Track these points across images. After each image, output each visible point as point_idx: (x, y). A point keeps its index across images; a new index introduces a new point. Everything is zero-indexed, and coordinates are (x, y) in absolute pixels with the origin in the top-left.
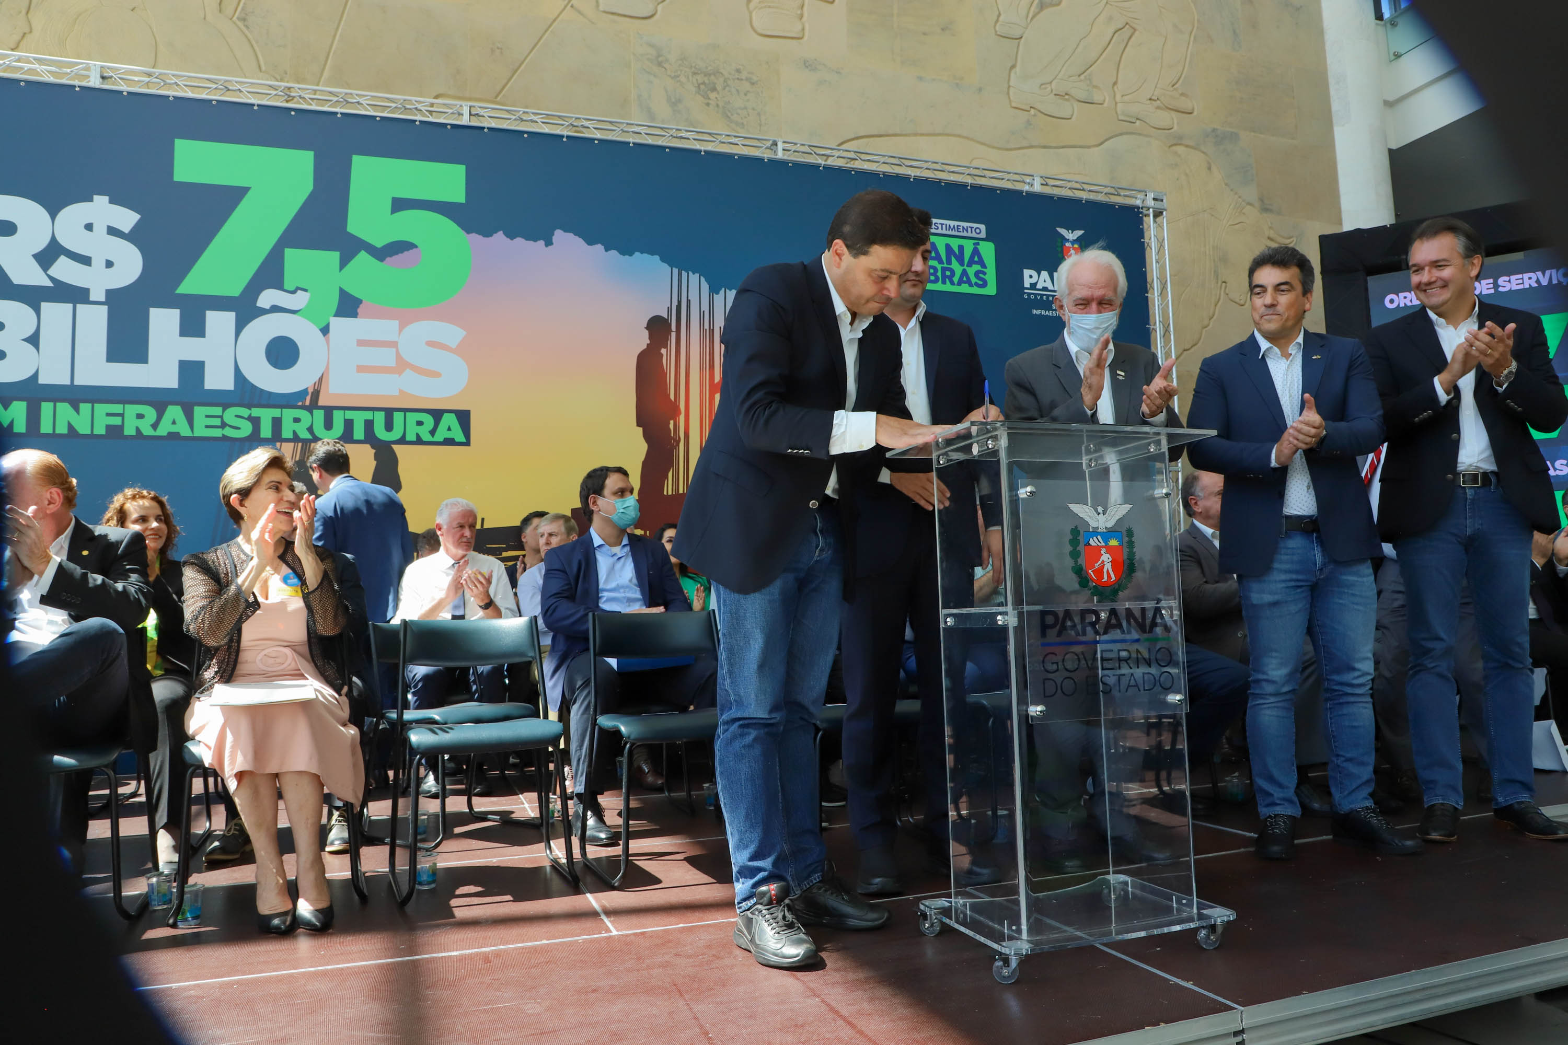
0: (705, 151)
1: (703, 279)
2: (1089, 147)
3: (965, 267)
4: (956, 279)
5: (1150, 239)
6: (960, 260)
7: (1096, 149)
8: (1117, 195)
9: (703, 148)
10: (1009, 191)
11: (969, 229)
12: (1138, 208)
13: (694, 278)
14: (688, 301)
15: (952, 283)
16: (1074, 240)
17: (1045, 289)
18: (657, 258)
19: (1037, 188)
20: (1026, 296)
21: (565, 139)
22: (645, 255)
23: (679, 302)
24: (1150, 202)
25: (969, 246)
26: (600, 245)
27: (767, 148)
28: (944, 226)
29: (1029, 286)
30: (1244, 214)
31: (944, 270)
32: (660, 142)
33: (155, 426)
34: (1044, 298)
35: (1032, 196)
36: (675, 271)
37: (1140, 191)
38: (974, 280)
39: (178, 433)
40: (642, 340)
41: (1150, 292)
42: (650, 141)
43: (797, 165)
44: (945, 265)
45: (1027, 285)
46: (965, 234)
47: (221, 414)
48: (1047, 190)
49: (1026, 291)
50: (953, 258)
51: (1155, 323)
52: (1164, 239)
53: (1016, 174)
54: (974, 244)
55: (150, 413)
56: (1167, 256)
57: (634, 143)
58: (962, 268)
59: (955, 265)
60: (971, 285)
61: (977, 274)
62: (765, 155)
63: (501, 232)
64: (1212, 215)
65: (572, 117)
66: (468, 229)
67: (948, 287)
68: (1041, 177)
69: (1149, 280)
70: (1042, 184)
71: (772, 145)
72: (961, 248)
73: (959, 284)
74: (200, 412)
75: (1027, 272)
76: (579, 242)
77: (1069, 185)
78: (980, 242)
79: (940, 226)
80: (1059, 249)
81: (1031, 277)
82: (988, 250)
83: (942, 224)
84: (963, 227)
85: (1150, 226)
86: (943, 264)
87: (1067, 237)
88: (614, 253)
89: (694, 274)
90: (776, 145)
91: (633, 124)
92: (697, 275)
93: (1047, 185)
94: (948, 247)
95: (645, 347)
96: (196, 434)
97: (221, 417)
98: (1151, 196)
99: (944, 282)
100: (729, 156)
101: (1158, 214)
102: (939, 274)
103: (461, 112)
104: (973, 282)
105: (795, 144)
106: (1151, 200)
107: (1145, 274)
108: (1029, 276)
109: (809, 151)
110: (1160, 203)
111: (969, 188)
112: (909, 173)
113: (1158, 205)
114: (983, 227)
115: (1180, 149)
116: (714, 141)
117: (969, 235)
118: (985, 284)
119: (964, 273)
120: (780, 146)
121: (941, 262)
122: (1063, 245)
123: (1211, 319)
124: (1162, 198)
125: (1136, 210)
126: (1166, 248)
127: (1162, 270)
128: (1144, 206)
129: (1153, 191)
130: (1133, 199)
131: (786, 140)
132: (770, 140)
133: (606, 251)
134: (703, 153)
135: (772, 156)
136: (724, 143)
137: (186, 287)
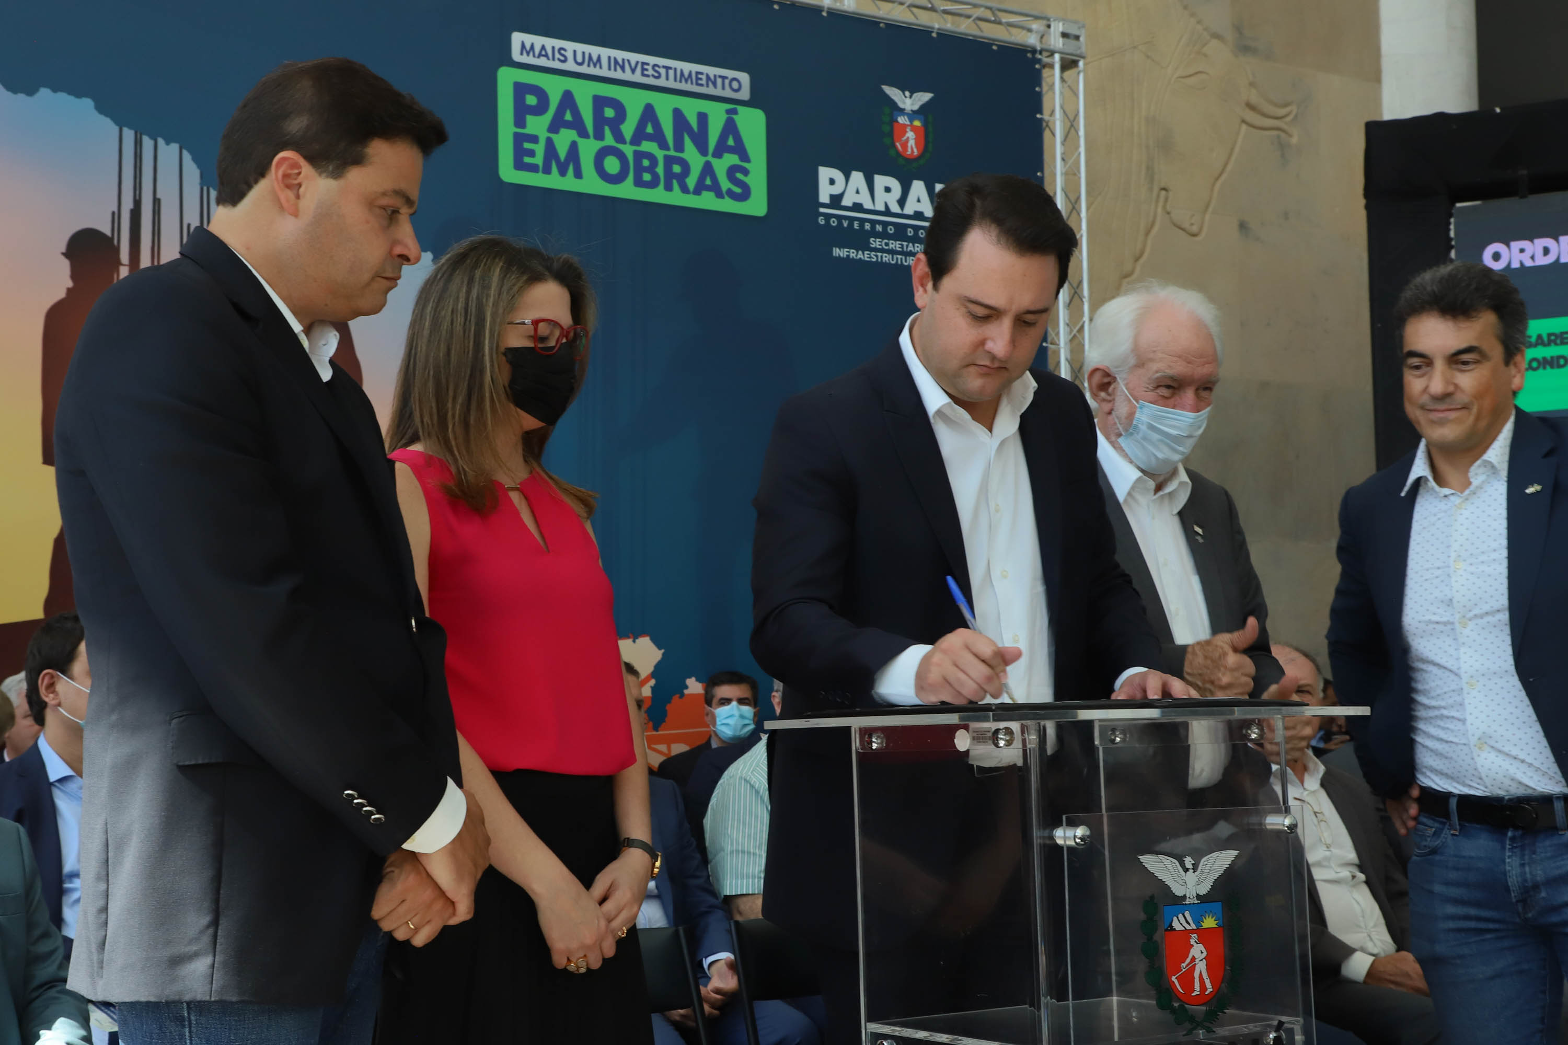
1: (187, 156)
3: (710, 158)
4: (691, 182)
5: (1052, 113)
6: (701, 145)
8: (997, 23)
11: (719, 81)
12: (1034, 51)
13: (169, 152)
14: (157, 202)
15: (685, 189)
17: (858, 207)
20: (821, 221)
23: (137, 203)
24: (1056, 42)
25: (717, 115)
28: (671, 72)
30: (1205, 55)
31: (669, 161)
34: (856, 225)
35: (840, 19)
36: (129, 134)
37: (1037, 18)
38: (725, 184)
40: (57, 281)
44: (672, 153)
45: (824, 198)
46: (710, 90)
48: (868, 8)
49: (822, 210)
54: (728, 112)
56: (1080, 150)
58: (704, 159)
59: (691, 153)
60: (719, 195)
61: (732, 172)
67: (676, 198)
72: (703, 118)
73: (698, 191)
75: (825, 173)
78: (740, 109)
79: (663, 71)
80: (886, 128)
81: (832, 182)
83: (667, 68)
85: (1053, 87)
86: (668, 149)
87: (901, 105)
89: (168, 143)
92: (175, 147)
94: (678, 115)
98: (1058, 27)
99: (669, 188)
101: (1069, 64)
102: (660, 170)
104: (724, 189)
106: (1058, 35)
110: (1072, 42)
113: (1071, 46)
117: (718, 92)
118: (745, 194)
119: (708, 169)
121: (663, 145)
123: (1137, 259)
124: (1076, 32)
125: (1029, 55)
126: (1082, 133)
127: (1071, 175)
128: (1044, 46)
129: (1064, 20)
130: (1024, 32)
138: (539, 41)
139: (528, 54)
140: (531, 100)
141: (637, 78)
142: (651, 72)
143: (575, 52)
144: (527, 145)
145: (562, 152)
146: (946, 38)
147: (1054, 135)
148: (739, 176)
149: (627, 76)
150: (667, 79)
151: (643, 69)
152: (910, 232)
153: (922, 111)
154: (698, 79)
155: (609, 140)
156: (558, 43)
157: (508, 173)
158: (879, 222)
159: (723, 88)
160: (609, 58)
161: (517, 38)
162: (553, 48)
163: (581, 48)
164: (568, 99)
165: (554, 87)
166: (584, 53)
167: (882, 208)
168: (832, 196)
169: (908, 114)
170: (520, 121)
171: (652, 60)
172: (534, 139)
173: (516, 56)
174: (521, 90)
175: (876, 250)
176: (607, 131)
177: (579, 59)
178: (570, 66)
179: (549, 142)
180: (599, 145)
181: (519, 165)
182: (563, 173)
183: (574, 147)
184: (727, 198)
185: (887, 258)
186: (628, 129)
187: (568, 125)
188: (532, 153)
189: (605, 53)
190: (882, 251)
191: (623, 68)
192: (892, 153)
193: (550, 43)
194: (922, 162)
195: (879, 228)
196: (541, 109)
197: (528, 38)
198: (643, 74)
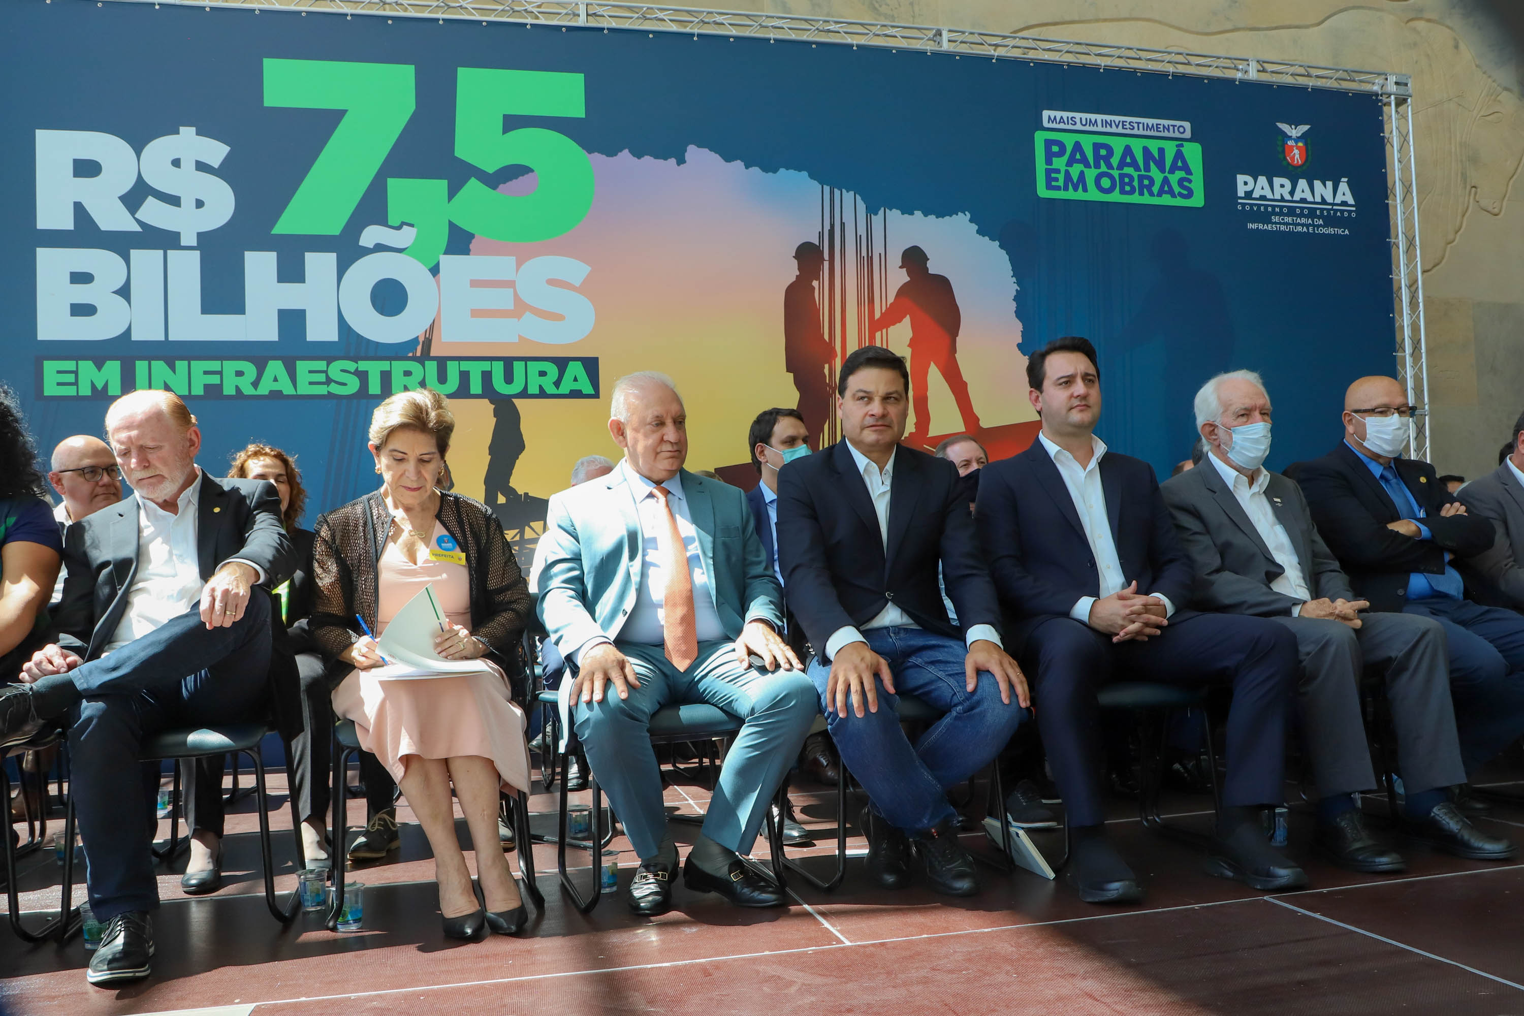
0: (858, 46)
1: (858, 197)
2: (1307, 27)
3: (1167, 174)
4: (1155, 189)
5: (1391, 132)
6: (1161, 166)
7: (1316, 28)
8: (1349, 80)
9: (855, 42)
10: (1219, 80)
11: (1171, 128)
12: (1377, 95)
13: (849, 196)
14: (843, 225)
15: (1151, 194)
16: (1298, 138)
17: (1263, 198)
18: (805, 174)
19: (1253, 75)
21: (695, 38)
22: (791, 171)
23: (832, 226)
24: (1391, 87)
25: (1170, 149)
26: (739, 161)
27: (929, 39)
28: (1141, 126)
29: (1243, 195)
30: (1499, 101)
31: (1141, 178)
32: (805, 37)
33: (255, 384)
35: (1247, 86)
36: (827, 189)
37: (1379, 74)
38: (1177, 189)
39: (281, 392)
40: (791, 272)
41: (1391, 198)
42: (793, 36)
43: (965, 57)
44: (1143, 173)
45: (1241, 193)
46: (1166, 134)
47: (325, 369)
48: (1265, 78)
49: (1240, 201)
50: (1152, 164)
51: (1397, 235)
52: (1408, 133)
53: (1226, 58)
54: (1177, 146)
55: (250, 369)
56: (1412, 154)
57: (775, 40)
58: (1162, 176)
59: (1155, 172)
60: (1173, 195)
61: (1181, 182)
62: (928, 48)
63: (626, 151)
64: (1460, 105)
65: (704, 12)
66: (589, 149)
67: (1146, 199)
68: (1258, 61)
69: (1390, 185)
70: (1259, 71)
71: (935, 35)
72: (1161, 151)
73: (1160, 194)
74: (302, 367)
75: (1241, 178)
76: (715, 158)
77: (1292, 70)
78: (1185, 143)
79: (1136, 125)
80: (1280, 149)
81: (1246, 183)
82: (1194, 153)
83: (1138, 123)
84: (1164, 126)
85: (1391, 116)
86: (1141, 171)
87: (1289, 134)
88: (756, 170)
89: (848, 192)
90: (940, 35)
91: (773, 17)
92: (852, 193)
93: (1264, 71)
94: (1146, 150)
95: (794, 279)
96: (300, 392)
97: (326, 372)
98: (1392, 79)
99: (1141, 194)
100: (886, 51)
101: (1401, 102)
102: (1136, 183)
103: (577, 12)
105: (963, 33)
106: (1393, 84)
107: (1384, 177)
108: (1243, 183)
109: (980, 40)
110: (1403, 88)
111: (1170, 78)
112: (1098, 62)
113: (1402, 90)
114: (1187, 125)
115: (1421, 25)
116: (868, 34)
117: (1171, 135)
118: (1190, 194)
119: (1166, 181)
120: (945, 35)
121: (1137, 169)
122: (1284, 144)
123: (1457, 231)
124: (1406, 82)
125: (1374, 98)
126: (1411, 144)
127: (1406, 171)
128: (1384, 91)
129: (1396, 74)
130: (1371, 84)
131: (952, 28)
132: (933, 29)
133: (747, 168)
134: (855, 48)
135: (936, 48)
136: (878, 35)
137: (283, 227)
138: (1059, 114)
139: (1053, 122)
140: (1055, 149)
141: (1120, 130)
142: (1128, 126)
143: (1081, 119)
144: (1053, 175)
146: (1317, 91)
147: (1393, 147)
148: (1186, 184)
149: (1114, 130)
150: (1138, 129)
151: (1123, 125)
152: (1298, 211)
153: (1303, 137)
154: (1157, 128)
155: (1104, 168)
156: (1071, 114)
157: (1043, 192)
159: (1174, 132)
160: (1102, 120)
161: (1046, 114)
162: (1068, 118)
163: (1084, 116)
164: (1078, 146)
165: (1069, 141)
166: (1086, 119)
167: (1280, 198)
168: (1245, 192)
169: (1294, 139)
170: (1049, 161)
171: (1128, 119)
172: (1058, 171)
173: (1046, 124)
174: (1049, 143)
175: (1276, 223)
176: (1102, 162)
177: (1084, 123)
178: (1079, 127)
179: (1067, 172)
180: (1098, 171)
181: (1049, 187)
182: (1076, 189)
183: (1082, 173)
184: (1178, 197)
185: (1283, 228)
186: (1115, 161)
187: (1078, 162)
188: (1057, 180)
189: (1099, 117)
190: (1280, 223)
191: (1111, 126)
192: (1285, 163)
193: (1065, 114)
194: (1304, 168)
195: (1277, 210)
196: (1061, 153)
197: (1052, 113)
198: (1123, 128)
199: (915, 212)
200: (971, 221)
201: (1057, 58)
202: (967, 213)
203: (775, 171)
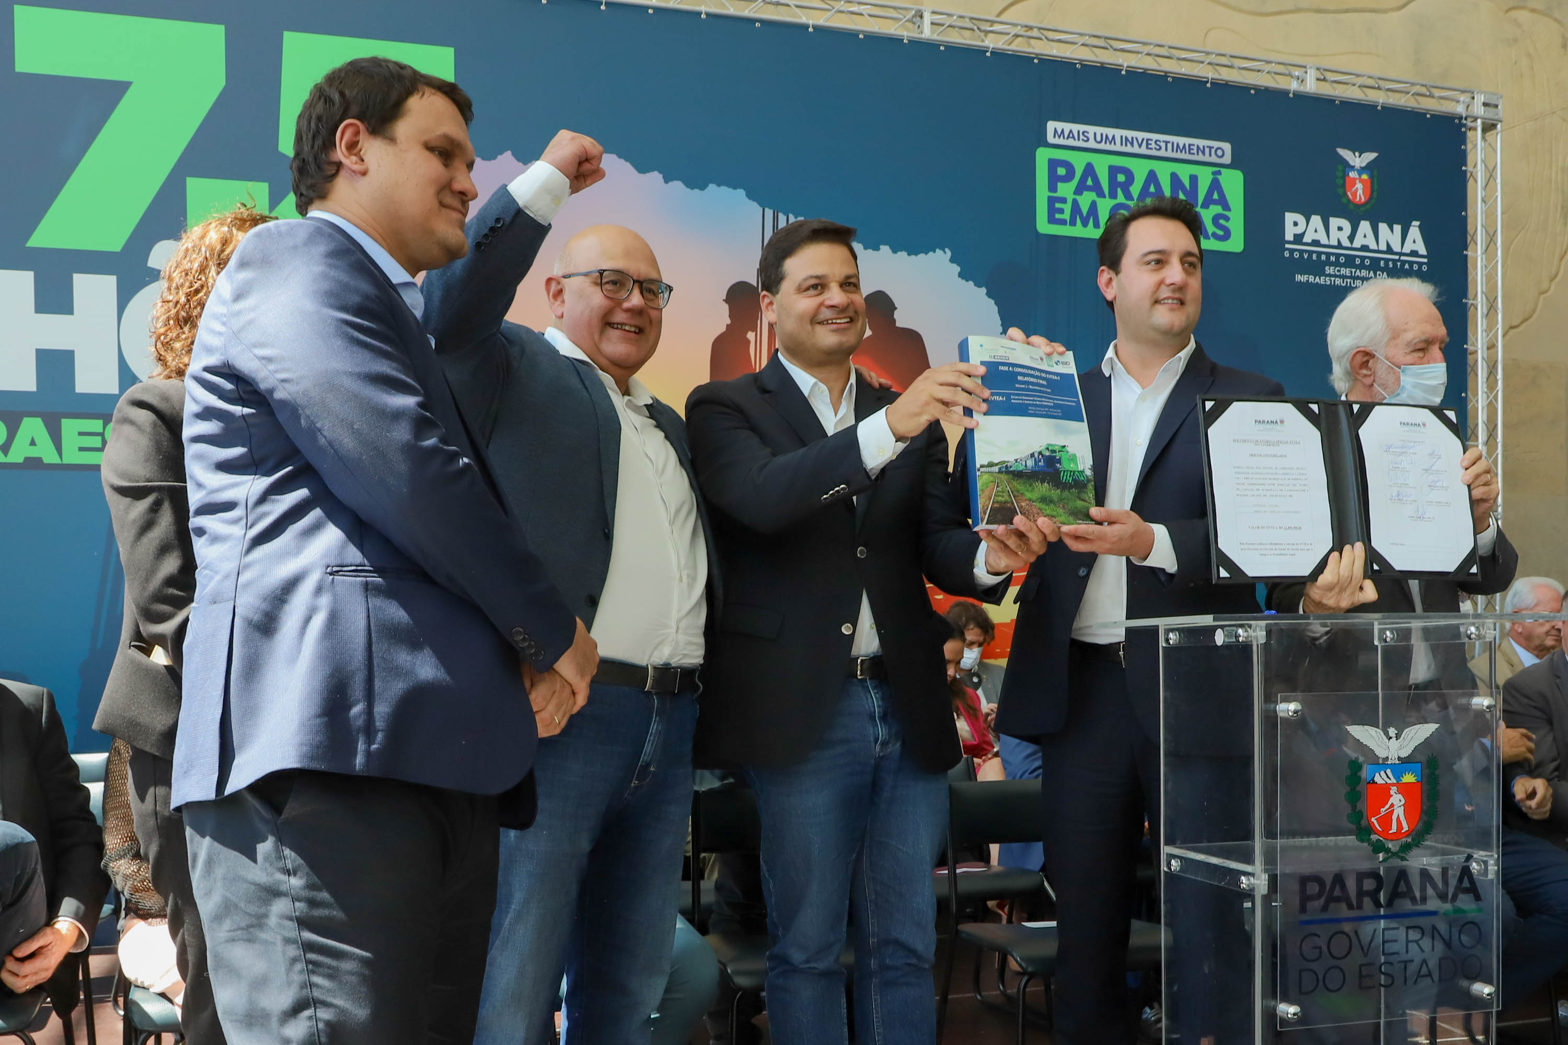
0: (814, 27)
2: (1385, 11)
5: (1475, 166)
7: (1396, 14)
8: (1429, 96)
9: (811, 22)
10: (1267, 90)
11: (1207, 150)
12: (1461, 118)
17: (1316, 243)
18: (741, 193)
19: (1311, 86)
20: (1287, 254)
21: (603, 7)
22: (724, 189)
24: (1478, 109)
25: (1205, 177)
26: (656, 173)
27: (908, 21)
28: (1170, 146)
29: (1292, 239)
32: (746, 12)
34: (1314, 257)
35: (1302, 99)
36: (769, 211)
37: (1464, 92)
39: (40, 459)
41: (1469, 249)
42: (731, 9)
43: (953, 49)
45: (1289, 236)
46: (1200, 158)
47: (101, 431)
48: (1326, 90)
49: (1287, 246)
51: (1476, 294)
52: (1495, 167)
53: (1279, 63)
54: (1214, 173)
56: (1499, 193)
57: (707, 14)
61: (1216, 219)
62: (905, 33)
63: (508, 154)
68: (1318, 69)
69: (1470, 230)
70: (1318, 79)
71: (914, 17)
72: (1194, 179)
74: (70, 427)
75: (1290, 217)
76: (627, 169)
77: (1360, 81)
78: (1223, 171)
79: (1163, 145)
80: (1340, 182)
81: (1296, 224)
83: (1167, 143)
84: (1198, 148)
85: (1476, 145)
87: (1352, 163)
88: (677, 185)
90: (921, 17)
93: (1324, 80)
94: (1174, 177)
95: (723, 329)
96: (67, 460)
97: (102, 435)
98: (1480, 99)
100: (850, 36)
101: (1489, 127)
105: (950, 15)
106: (1480, 104)
107: (1464, 222)
108: (1293, 224)
109: (970, 25)
110: (1492, 110)
111: (1209, 85)
112: (1120, 61)
113: (1490, 114)
114: (1227, 147)
115: (1524, 16)
116: (829, 10)
117: (1206, 158)
118: (1227, 235)
120: (927, 18)
122: (1345, 175)
123: (1552, 280)
124: (1496, 103)
125: (1457, 121)
126: (1499, 180)
127: (1490, 215)
128: (1469, 113)
129: (1484, 92)
130: (1454, 103)
131: (936, 9)
132: (912, 9)
133: (666, 181)
134: (811, 30)
135: (915, 35)
136: (842, 12)
137: (42, 238)
138: (1067, 127)
139: (1059, 137)
140: (1061, 171)
141: (1143, 150)
142: (1153, 145)
143: (1095, 134)
144: (1058, 205)
145: (1085, 210)
146: (1389, 110)
147: (1476, 182)
148: (1222, 222)
149: (1136, 149)
150: (1166, 150)
151: (1147, 144)
152: (1358, 261)
153: (1369, 168)
154: (1190, 149)
156: (1082, 128)
157: (1043, 226)
158: (1333, 254)
159: (1210, 155)
160: (1122, 137)
161: (1051, 126)
162: (1079, 132)
163: (1099, 130)
164: (1089, 170)
165: (1079, 161)
166: (1102, 135)
167: (1336, 244)
168: (1295, 235)
169: (1357, 170)
170: (1053, 187)
171: (1154, 136)
172: (1063, 200)
173: (1050, 139)
174: (1053, 164)
175: (1330, 275)
176: (1119, 192)
177: (1099, 139)
178: (1092, 144)
179: (1075, 202)
180: (1113, 202)
181: (1052, 220)
182: (1085, 224)
183: (1093, 205)
184: (1212, 238)
185: (1338, 281)
186: (1135, 190)
187: (1089, 189)
188: (1061, 211)
189: (1118, 133)
190: (1335, 276)
191: (1132, 144)
192: (1344, 200)
193: (1076, 128)
194: (1368, 207)
195: (1333, 259)
196: (1069, 177)
197: (1060, 125)
198: (1147, 148)
199: (882, 247)
200: (952, 260)
201: (1068, 55)
202: (947, 250)
203: (703, 187)
